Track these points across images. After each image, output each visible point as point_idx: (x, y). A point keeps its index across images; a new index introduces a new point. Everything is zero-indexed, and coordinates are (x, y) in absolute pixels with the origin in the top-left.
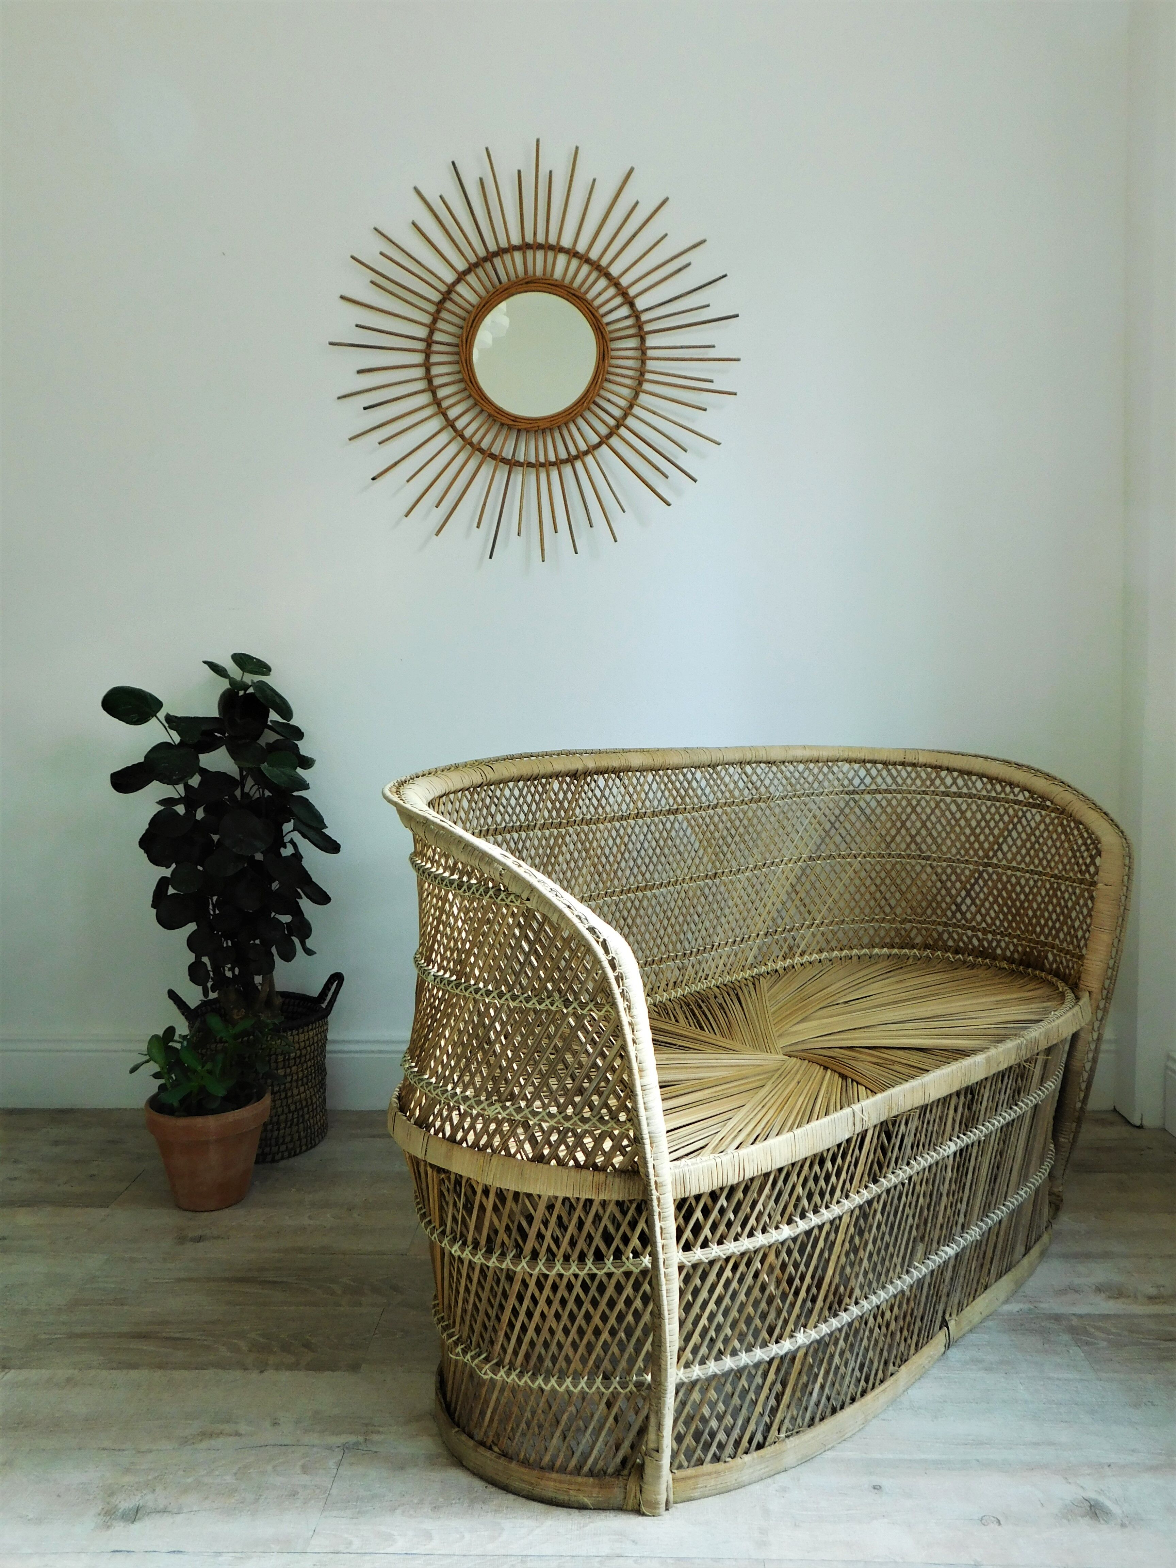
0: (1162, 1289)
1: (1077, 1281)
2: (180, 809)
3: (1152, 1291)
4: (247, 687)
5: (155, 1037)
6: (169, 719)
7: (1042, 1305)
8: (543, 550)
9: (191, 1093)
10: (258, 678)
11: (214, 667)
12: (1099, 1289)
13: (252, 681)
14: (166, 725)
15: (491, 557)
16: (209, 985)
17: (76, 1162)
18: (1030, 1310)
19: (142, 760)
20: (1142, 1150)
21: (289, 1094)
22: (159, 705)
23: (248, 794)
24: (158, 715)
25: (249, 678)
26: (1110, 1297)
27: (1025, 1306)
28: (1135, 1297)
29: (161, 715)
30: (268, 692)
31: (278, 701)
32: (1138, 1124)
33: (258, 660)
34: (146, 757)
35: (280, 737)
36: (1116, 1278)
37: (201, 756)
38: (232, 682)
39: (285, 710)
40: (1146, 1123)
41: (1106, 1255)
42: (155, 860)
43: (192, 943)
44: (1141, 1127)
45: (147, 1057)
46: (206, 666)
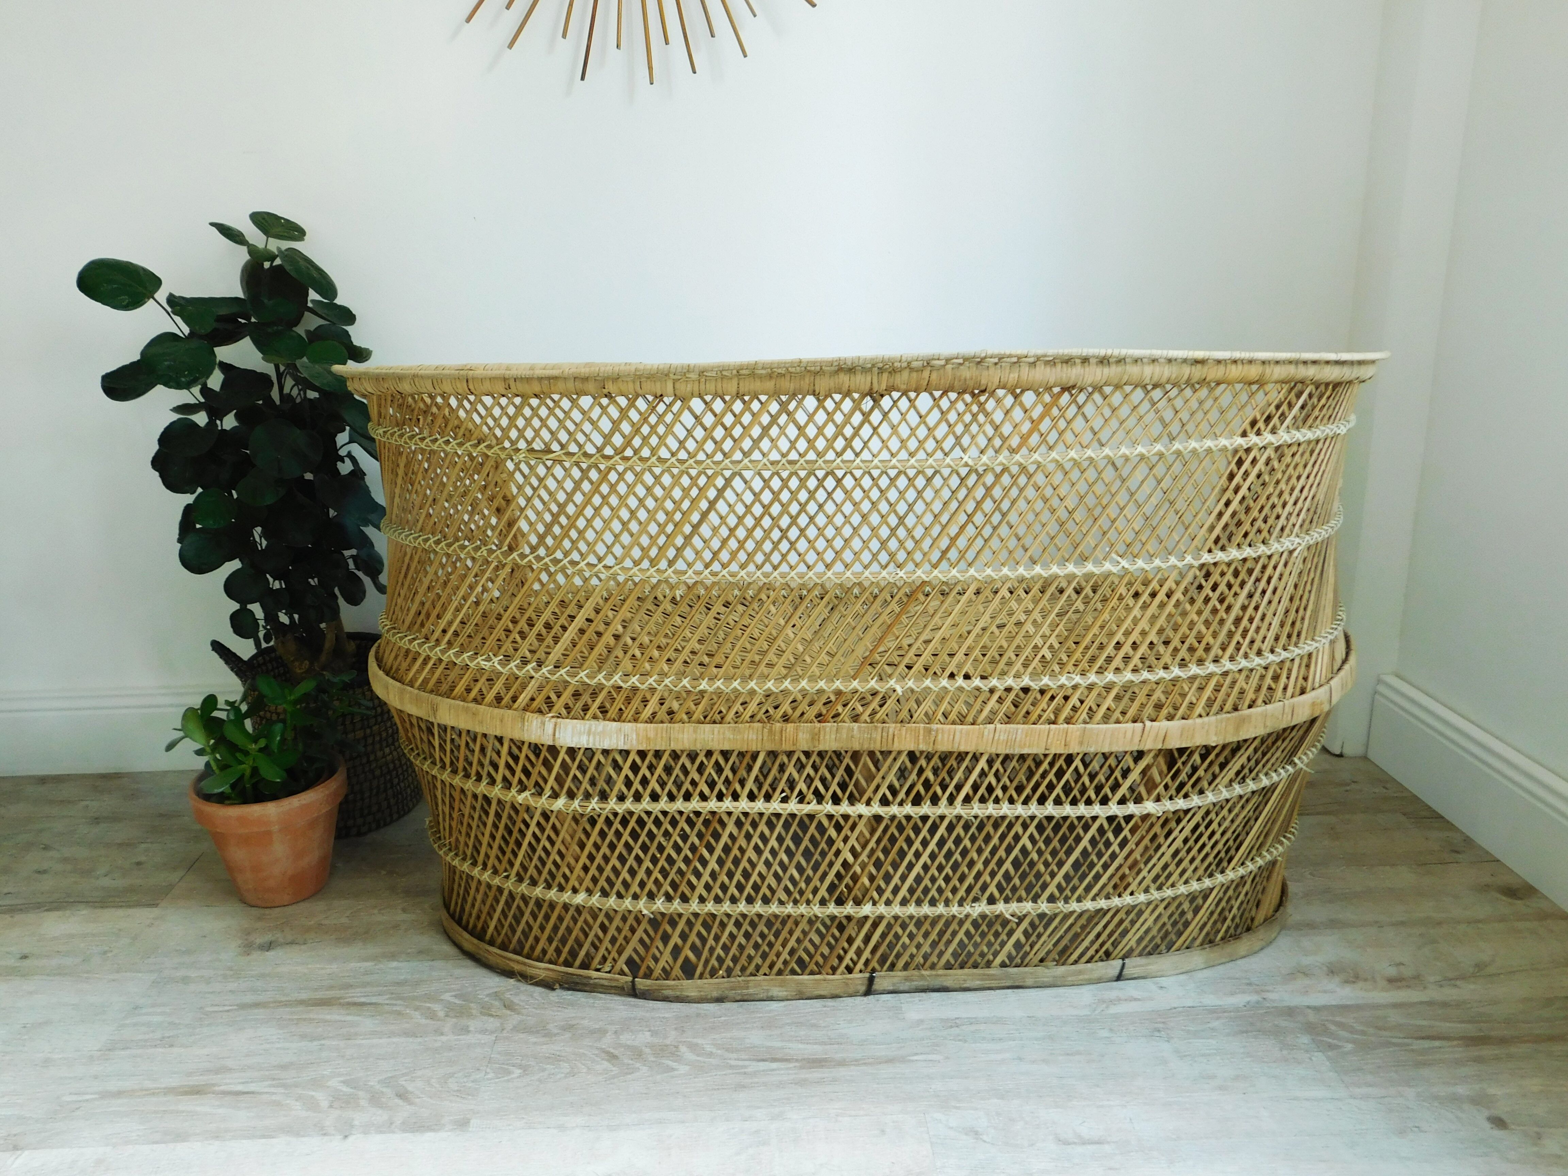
0: (1402, 968)
1: (1307, 961)
2: (201, 419)
3: (1392, 972)
4: (272, 258)
5: (190, 711)
6: (172, 300)
7: (1270, 996)
8: (650, 68)
9: (243, 776)
10: (285, 245)
11: (226, 231)
12: (1332, 971)
13: (279, 249)
14: (169, 309)
15: (583, 78)
16: (261, 634)
17: (120, 845)
18: (1258, 1002)
19: (137, 358)
20: (1348, 785)
21: (372, 757)
22: (156, 282)
23: (289, 395)
24: (156, 296)
25: (275, 245)
26: (1347, 982)
27: (1254, 998)
28: (1374, 980)
29: (161, 295)
30: (302, 263)
31: (315, 274)
32: (1338, 752)
33: (287, 221)
34: (143, 353)
35: (322, 322)
36: (1348, 955)
37: (216, 349)
38: (252, 250)
39: (327, 288)
40: (1347, 751)
41: (1333, 924)
42: (173, 484)
43: (231, 588)
44: (1341, 756)
45: (181, 734)
46: (214, 229)
